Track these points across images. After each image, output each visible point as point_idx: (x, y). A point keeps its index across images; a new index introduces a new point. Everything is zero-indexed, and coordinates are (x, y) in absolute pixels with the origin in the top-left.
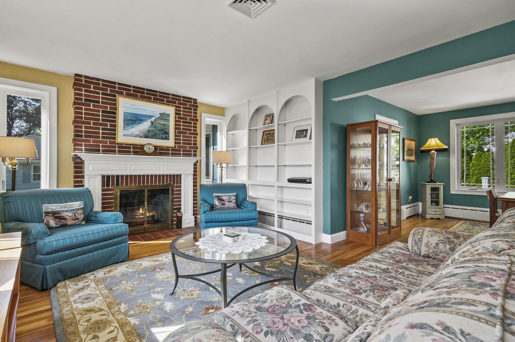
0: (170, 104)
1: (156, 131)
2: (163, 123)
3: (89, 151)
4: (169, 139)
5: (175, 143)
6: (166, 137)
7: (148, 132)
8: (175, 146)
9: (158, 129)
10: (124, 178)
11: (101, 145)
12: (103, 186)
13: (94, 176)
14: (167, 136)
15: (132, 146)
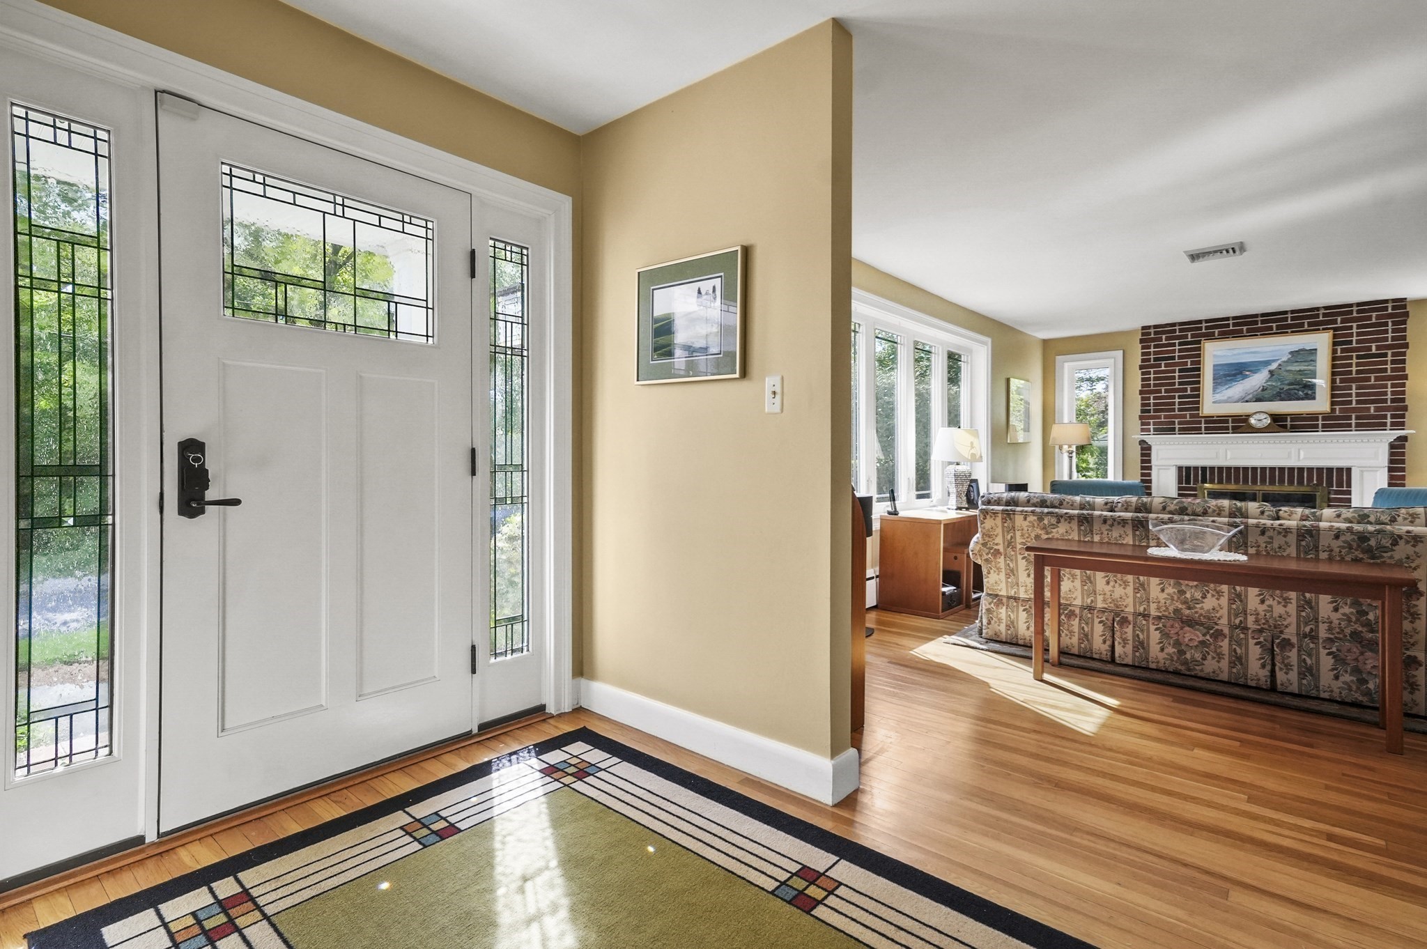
0: (1321, 328)
1: (1282, 387)
2: (1297, 368)
3: (1159, 431)
4: (1314, 398)
5: (1333, 403)
6: (1307, 394)
7: (1263, 390)
8: (1333, 410)
9: (1286, 382)
10: (1216, 471)
11: (1176, 421)
12: (1180, 482)
13: (1167, 467)
14: (1310, 392)
15: (1230, 419)
